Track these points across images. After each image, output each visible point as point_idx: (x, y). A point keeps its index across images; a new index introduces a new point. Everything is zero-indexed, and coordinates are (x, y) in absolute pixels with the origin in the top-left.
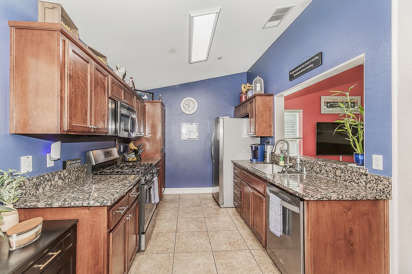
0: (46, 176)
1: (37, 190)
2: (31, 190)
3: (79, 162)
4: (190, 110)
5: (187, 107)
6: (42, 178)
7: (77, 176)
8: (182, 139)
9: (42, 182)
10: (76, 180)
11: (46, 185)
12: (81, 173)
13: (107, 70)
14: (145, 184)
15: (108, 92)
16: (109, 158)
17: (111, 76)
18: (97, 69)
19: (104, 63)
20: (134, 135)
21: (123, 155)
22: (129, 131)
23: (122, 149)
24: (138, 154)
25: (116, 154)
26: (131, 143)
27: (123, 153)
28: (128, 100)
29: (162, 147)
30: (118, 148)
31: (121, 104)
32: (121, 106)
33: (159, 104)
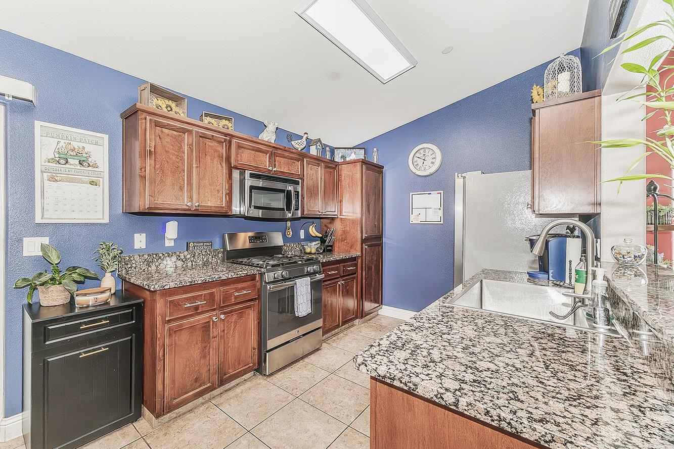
0: (161, 255)
1: (149, 267)
2: (141, 266)
3: (209, 246)
4: (427, 167)
5: (420, 162)
6: (155, 256)
7: (205, 260)
8: (411, 222)
9: (155, 260)
10: (204, 265)
11: (160, 264)
12: (212, 257)
13: (226, 135)
14: (269, 283)
15: (228, 159)
16: (258, 244)
17: (234, 141)
18: (203, 136)
19: (230, 125)
20: (290, 215)
21: (303, 243)
22: (283, 209)
23: (302, 236)
24: (328, 246)
25: (277, 239)
26: (312, 226)
27: (303, 240)
28: (283, 167)
29: (364, 235)
30: (290, 234)
31: (250, 174)
32: (252, 176)
33: (359, 165)
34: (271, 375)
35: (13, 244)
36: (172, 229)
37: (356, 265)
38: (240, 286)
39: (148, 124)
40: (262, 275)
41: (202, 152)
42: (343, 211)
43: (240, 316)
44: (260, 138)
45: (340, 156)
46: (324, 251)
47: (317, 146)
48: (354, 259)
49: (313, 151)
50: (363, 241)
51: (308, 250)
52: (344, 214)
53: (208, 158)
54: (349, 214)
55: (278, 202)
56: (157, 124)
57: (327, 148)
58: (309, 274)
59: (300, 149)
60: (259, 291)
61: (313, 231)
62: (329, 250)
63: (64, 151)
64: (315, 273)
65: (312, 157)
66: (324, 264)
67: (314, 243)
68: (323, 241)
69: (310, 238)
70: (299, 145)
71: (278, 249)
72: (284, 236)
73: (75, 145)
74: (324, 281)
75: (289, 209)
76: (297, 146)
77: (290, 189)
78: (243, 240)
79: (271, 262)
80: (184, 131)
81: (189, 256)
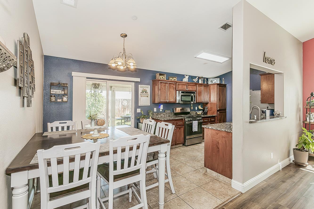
3: (170, 111)
6: (158, 113)
7: (169, 115)
13: (175, 82)
14: (187, 121)
15: (176, 89)
16: (183, 111)
17: (177, 83)
18: (170, 84)
19: (176, 79)
20: (192, 103)
21: (196, 111)
22: (190, 101)
23: (196, 109)
24: (205, 112)
25: (189, 110)
26: (199, 106)
27: (197, 110)
28: (190, 88)
29: (218, 109)
30: (192, 108)
31: (181, 92)
32: (182, 92)
33: (216, 85)
34: (187, 146)
35: (136, 110)
36: (162, 107)
37: (215, 119)
38: (180, 121)
39: (159, 83)
40: (185, 119)
41: (170, 87)
42: (211, 100)
43: (180, 129)
44: (183, 81)
45: (210, 81)
46: (204, 114)
47: (201, 79)
48: (214, 117)
49: (200, 82)
50: (218, 111)
51: (198, 113)
52: (211, 101)
53: (171, 89)
54: (213, 102)
55: (189, 99)
56: (161, 83)
57: (205, 79)
58: (198, 120)
59: (195, 82)
60: (184, 123)
61: (200, 107)
62: (205, 113)
63: (143, 90)
64: (200, 120)
65: (200, 84)
66: (203, 118)
67: (200, 111)
68: (203, 110)
69: (199, 110)
70: (195, 80)
71: (188, 113)
72: (190, 109)
73: (145, 88)
74: (203, 123)
75: (192, 101)
76: (195, 81)
77: (192, 95)
78: (178, 110)
79: (187, 116)
80: (166, 83)
81: (165, 114)
